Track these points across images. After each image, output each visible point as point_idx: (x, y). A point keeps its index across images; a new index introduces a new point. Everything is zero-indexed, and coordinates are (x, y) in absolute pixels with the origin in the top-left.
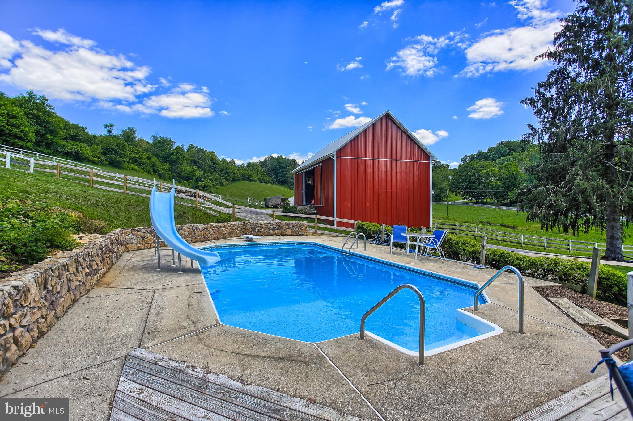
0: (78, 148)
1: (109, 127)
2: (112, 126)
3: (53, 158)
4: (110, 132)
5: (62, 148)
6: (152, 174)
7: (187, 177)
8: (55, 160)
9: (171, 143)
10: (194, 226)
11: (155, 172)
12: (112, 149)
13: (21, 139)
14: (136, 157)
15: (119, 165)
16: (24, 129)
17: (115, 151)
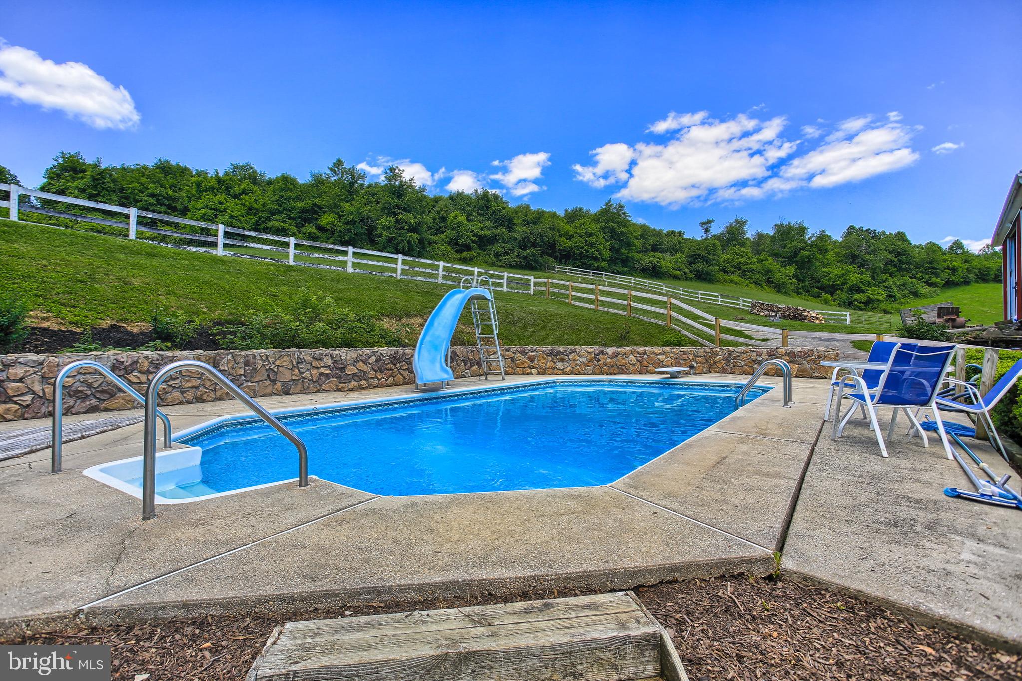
0: (655, 261)
1: (706, 225)
2: (710, 222)
4: (707, 231)
5: (638, 263)
6: (762, 287)
7: (833, 286)
9: (802, 230)
11: (769, 281)
12: (699, 255)
13: (596, 259)
14: (740, 263)
15: (709, 277)
16: (599, 247)
17: (703, 257)
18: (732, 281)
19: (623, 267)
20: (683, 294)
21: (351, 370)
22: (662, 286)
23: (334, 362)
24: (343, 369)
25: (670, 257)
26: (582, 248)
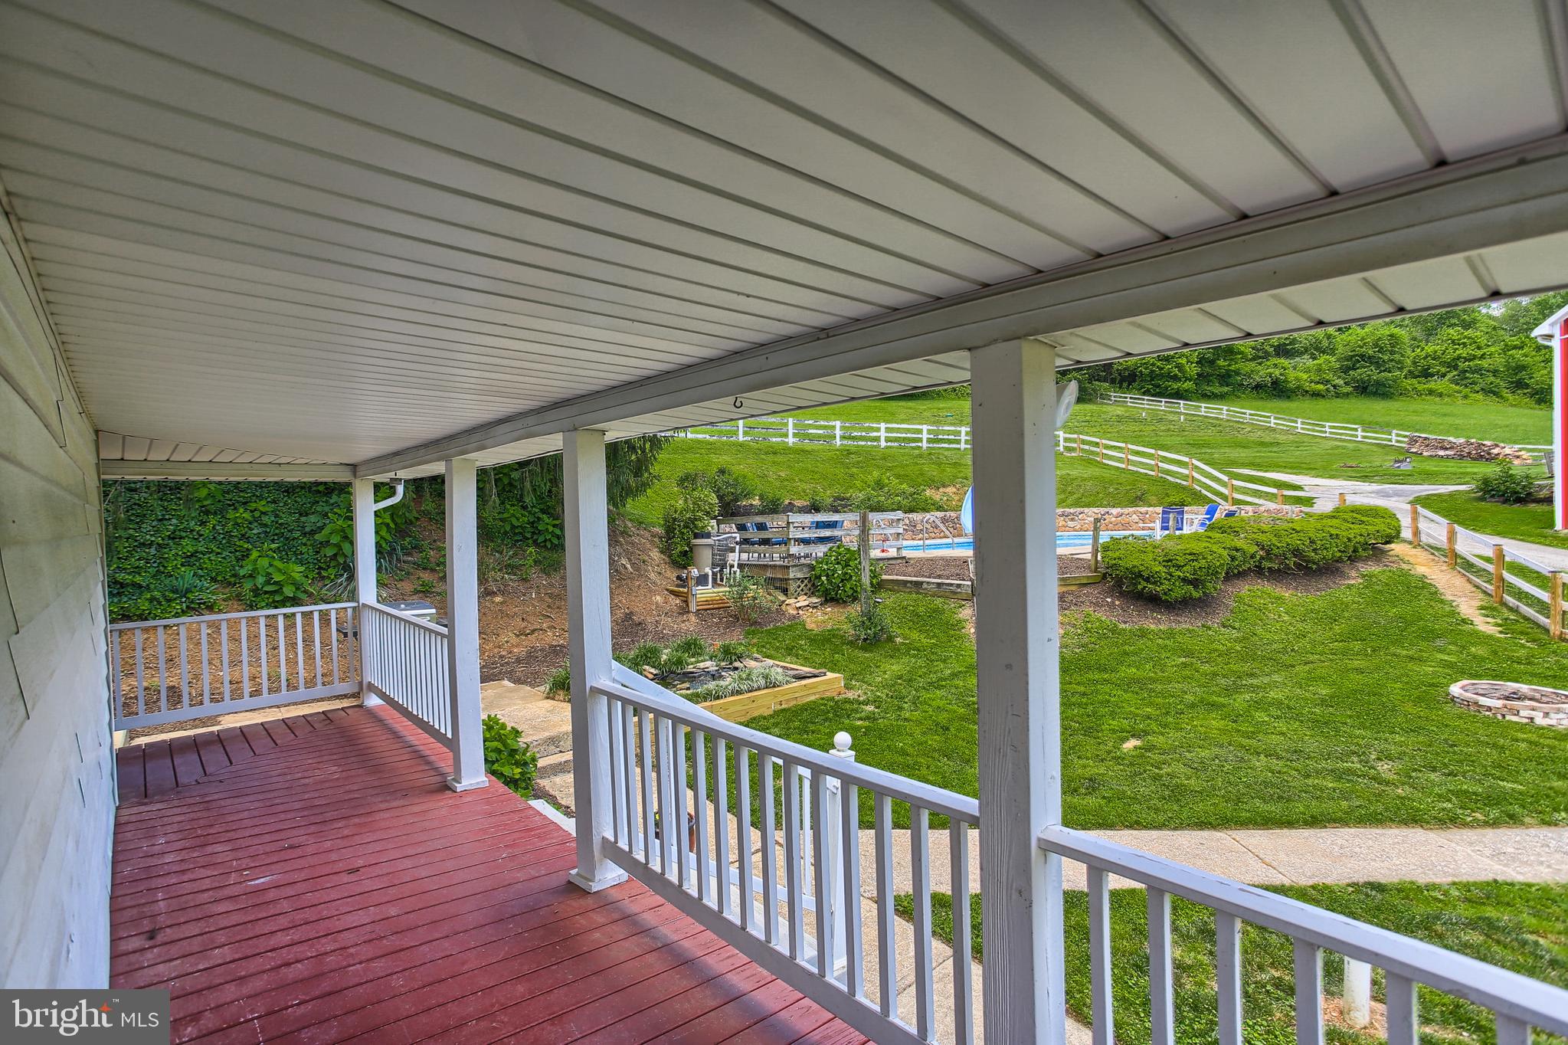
0: (1277, 372)
3: (1201, 407)
5: (1249, 377)
8: (1203, 409)
10: (1103, 510)
12: (1362, 356)
13: (1175, 378)
14: (1459, 357)
15: (1382, 390)
16: (1180, 361)
17: (1370, 357)
18: (1431, 392)
19: (1221, 385)
20: (1302, 429)
21: (919, 527)
22: (1269, 417)
23: (910, 522)
24: (915, 526)
25: (1310, 363)
26: (1153, 365)
